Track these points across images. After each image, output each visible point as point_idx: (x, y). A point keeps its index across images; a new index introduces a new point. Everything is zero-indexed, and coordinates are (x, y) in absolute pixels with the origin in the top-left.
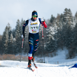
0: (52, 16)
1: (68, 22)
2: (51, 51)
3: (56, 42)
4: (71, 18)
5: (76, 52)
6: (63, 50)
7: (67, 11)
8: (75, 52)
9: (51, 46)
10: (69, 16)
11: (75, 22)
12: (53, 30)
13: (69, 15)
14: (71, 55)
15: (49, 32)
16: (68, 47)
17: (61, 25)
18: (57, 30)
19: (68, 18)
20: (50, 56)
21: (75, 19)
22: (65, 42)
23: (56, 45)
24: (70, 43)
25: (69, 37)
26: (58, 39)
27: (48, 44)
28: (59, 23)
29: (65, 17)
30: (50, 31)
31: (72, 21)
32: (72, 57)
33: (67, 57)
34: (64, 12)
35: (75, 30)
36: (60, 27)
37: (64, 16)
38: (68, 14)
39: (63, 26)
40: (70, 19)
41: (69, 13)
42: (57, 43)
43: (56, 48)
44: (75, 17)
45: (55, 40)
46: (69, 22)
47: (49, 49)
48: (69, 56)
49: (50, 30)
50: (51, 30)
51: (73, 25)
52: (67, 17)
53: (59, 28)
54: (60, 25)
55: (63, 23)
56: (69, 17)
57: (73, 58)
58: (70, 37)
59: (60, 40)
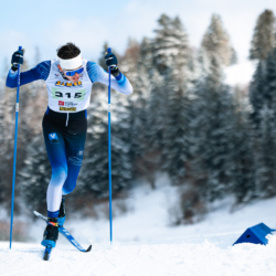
0: (105, 46)
1: (171, 70)
2: (105, 195)
3: (125, 158)
4: (185, 56)
5: (209, 197)
6: (153, 187)
7: (169, 27)
8: (205, 195)
9: (105, 172)
10: (176, 46)
11: (204, 70)
12: (113, 107)
13: (178, 42)
14: (190, 208)
15: (97, 115)
16: (175, 177)
17: (143, 86)
18: (127, 107)
19: (172, 56)
20: (101, 214)
21: (201, 60)
22: (164, 158)
23: (124, 169)
24: (183, 158)
25: (180, 133)
26: (134, 145)
27: (90, 164)
28: (135, 75)
29: (161, 52)
30: (100, 109)
31: (192, 68)
32: (195, 219)
33: (174, 220)
34: (155, 31)
35: (204, 103)
36: (140, 93)
37: (157, 46)
38: (171, 39)
39: (153, 91)
40: (183, 60)
41: (178, 32)
42: (129, 162)
43: (126, 180)
44: (200, 52)
45: (120, 150)
46: (176, 72)
47: (95, 187)
48: (181, 215)
49: (99, 105)
50: (105, 106)
51: (193, 82)
52: (168, 52)
53: (135, 98)
54: (139, 83)
55: (151, 77)
56: (175, 51)
57: (199, 221)
58: (181, 136)
59: (143, 146)
